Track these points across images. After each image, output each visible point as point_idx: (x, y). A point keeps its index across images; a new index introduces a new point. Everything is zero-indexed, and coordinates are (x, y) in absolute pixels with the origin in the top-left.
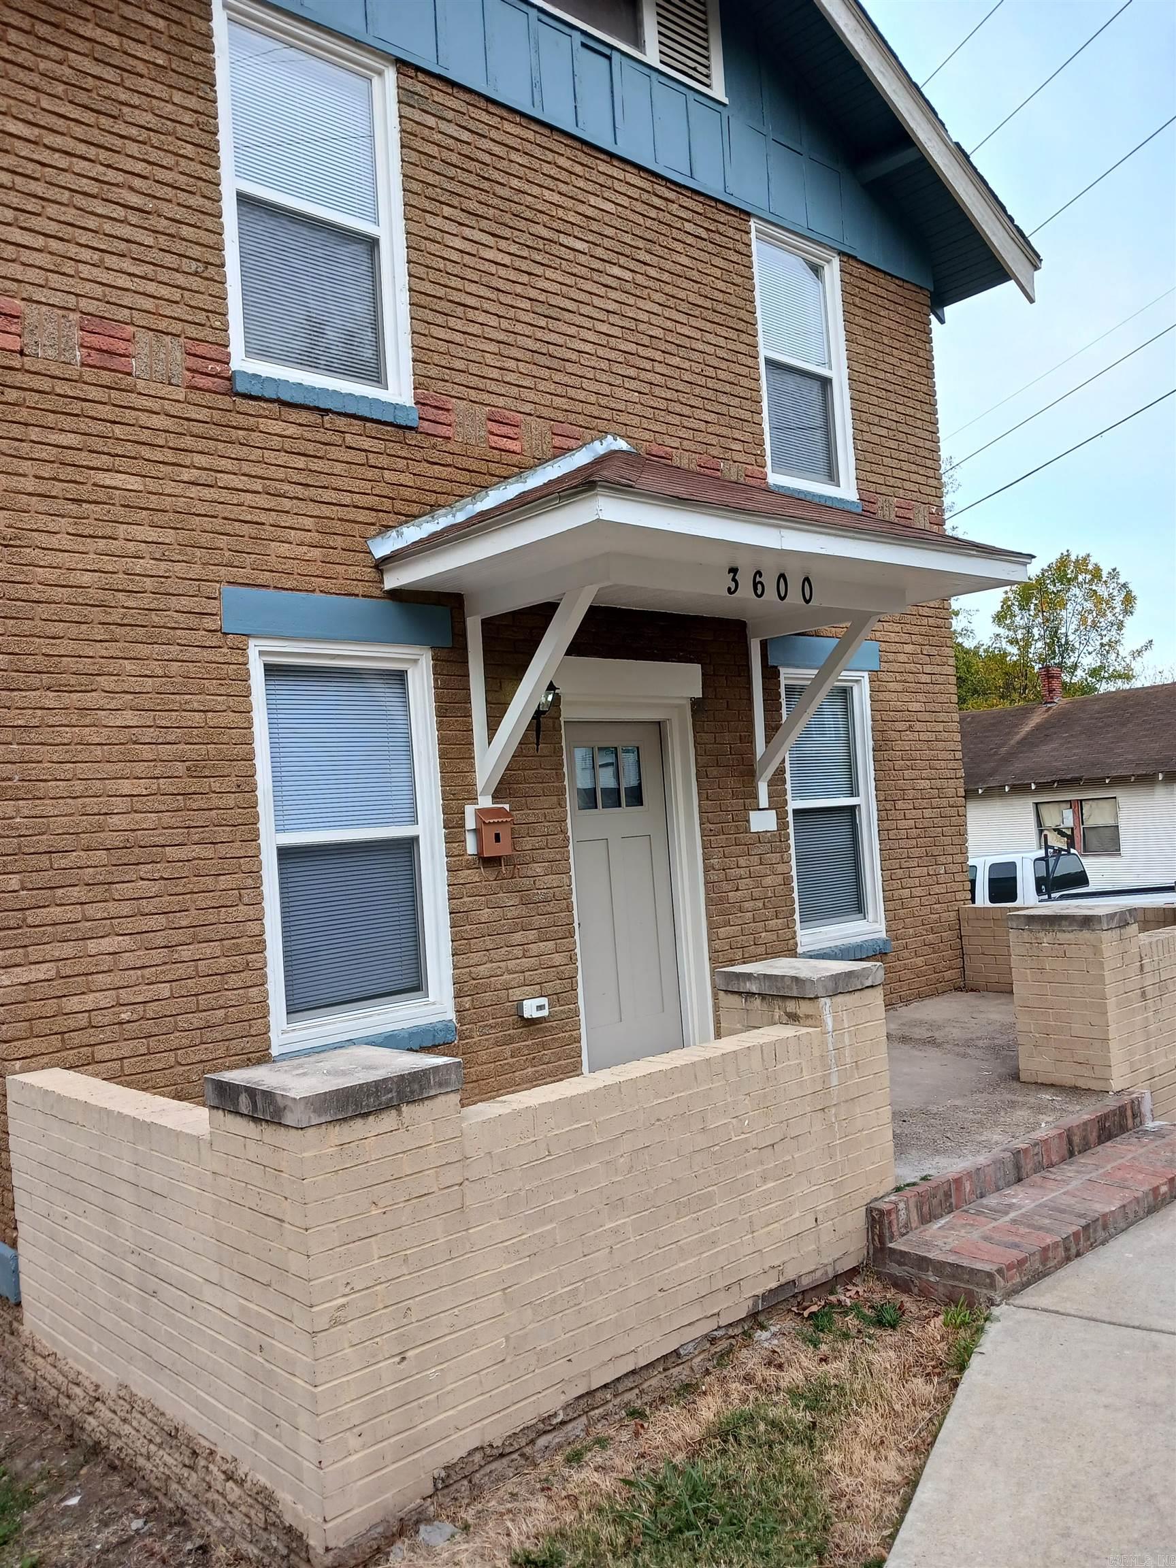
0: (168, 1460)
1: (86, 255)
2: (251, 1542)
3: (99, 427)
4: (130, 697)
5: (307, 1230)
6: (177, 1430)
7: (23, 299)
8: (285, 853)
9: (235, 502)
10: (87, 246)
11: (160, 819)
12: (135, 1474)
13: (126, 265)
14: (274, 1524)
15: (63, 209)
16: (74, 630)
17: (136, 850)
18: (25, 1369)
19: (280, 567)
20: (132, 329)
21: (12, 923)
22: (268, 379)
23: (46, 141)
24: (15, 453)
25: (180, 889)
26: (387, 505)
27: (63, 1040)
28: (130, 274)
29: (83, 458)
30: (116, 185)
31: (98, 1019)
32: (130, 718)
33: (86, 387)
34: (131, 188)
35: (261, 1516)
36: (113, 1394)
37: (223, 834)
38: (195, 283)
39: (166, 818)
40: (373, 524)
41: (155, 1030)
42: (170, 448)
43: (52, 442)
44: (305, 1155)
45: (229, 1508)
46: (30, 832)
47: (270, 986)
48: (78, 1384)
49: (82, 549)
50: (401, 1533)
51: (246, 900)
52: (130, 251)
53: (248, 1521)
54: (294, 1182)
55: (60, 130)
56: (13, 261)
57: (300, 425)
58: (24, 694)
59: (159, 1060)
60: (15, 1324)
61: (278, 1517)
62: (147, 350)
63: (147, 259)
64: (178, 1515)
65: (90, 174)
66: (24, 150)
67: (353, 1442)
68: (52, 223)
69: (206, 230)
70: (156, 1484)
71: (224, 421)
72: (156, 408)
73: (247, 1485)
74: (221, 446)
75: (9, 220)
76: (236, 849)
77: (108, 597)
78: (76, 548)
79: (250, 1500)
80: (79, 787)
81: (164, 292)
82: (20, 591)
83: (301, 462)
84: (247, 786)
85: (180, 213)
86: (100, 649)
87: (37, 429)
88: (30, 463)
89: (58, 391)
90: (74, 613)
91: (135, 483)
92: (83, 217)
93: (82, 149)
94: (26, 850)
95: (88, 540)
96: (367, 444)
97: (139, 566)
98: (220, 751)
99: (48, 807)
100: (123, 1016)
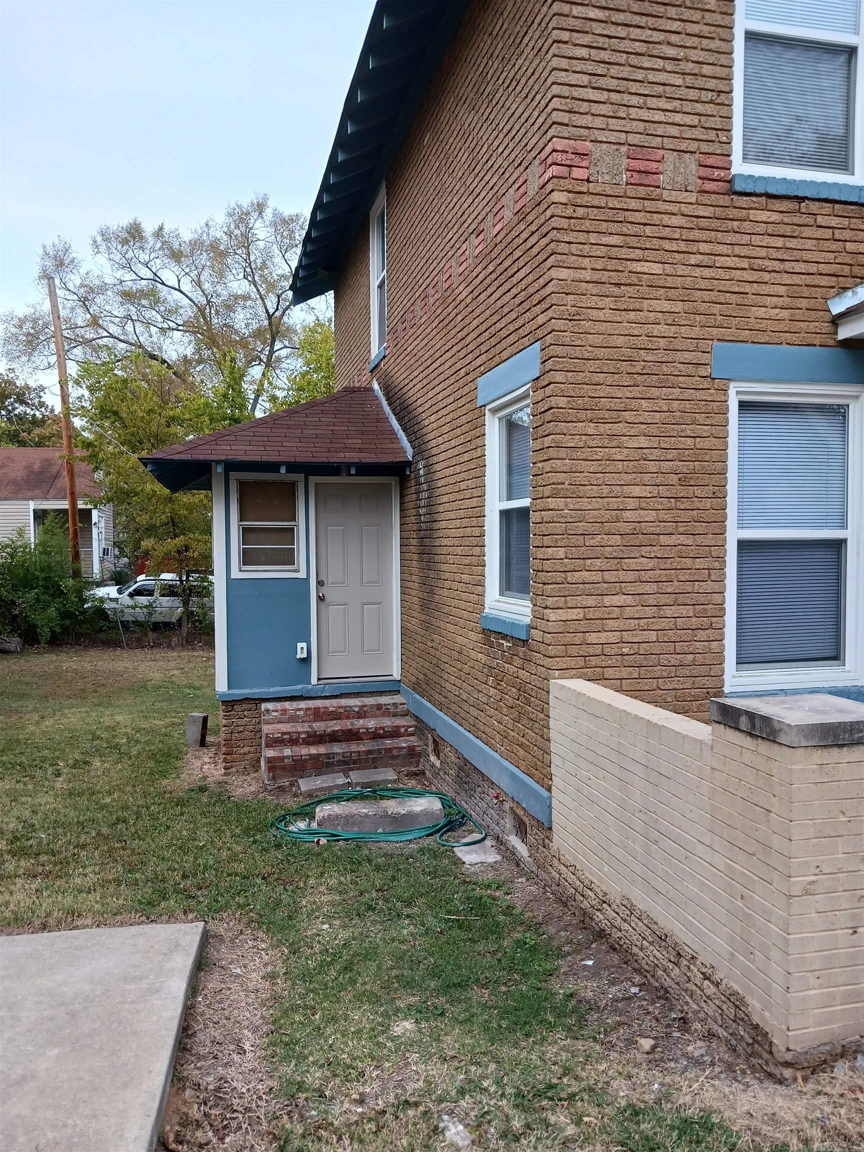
0: (656, 954)
1: (635, 100)
2: (721, 1026)
3: (633, 229)
4: (644, 426)
5: (791, 821)
6: (666, 936)
7: (591, 141)
8: (743, 545)
9: (727, 278)
10: (636, 94)
11: (658, 515)
12: (630, 957)
13: (663, 104)
14: (742, 1019)
15: (621, 68)
16: (610, 379)
17: (640, 536)
18: (552, 871)
19: (757, 327)
20: (662, 152)
21: (559, 580)
22: (760, 178)
23: (613, 19)
24: (580, 253)
25: (667, 566)
26: (846, 270)
27: (585, 661)
28: (663, 110)
29: (624, 253)
30: (659, 43)
31: (607, 650)
32: (643, 442)
33: (628, 200)
34: (669, 44)
35: (733, 1011)
36: (618, 901)
37: (700, 528)
38: (710, 109)
39: (662, 515)
40: (833, 287)
41: (645, 663)
42: (683, 240)
43: (604, 243)
44: (794, 767)
45: (704, 998)
46: (573, 520)
47: (726, 642)
48: (591, 890)
49: (619, 319)
50: (842, 1055)
51: (713, 578)
52: (665, 92)
53: (720, 1011)
54: (782, 785)
55: (623, 8)
56: (586, 114)
57: (782, 212)
58: (575, 424)
59: (646, 684)
60: (547, 841)
61: (747, 1016)
62: (671, 167)
63: (677, 96)
64: (662, 992)
65: (642, 38)
66: (598, 28)
67: (813, 981)
68: (614, 80)
69: (721, 66)
70: (646, 967)
71: (723, 215)
72: (675, 210)
73: (721, 987)
74: (720, 235)
75: (586, 83)
76: (709, 540)
77: (634, 354)
78: (615, 319)
79: (723, 998)
80: (606, 490)
81: (688, 120)
82: (577, 352)
83: (779, 242)
84: (720, 494)
85: (702, 56)
86: (627, 392)
87: (595, 235)
88: (588, 259)
89: (610, 205)
90: (611, 367)
91: (657, 268)
92: (634, 72)
93: (637, 20)
94: (570, 532)
95: (623, 313)
96: (834, 222)
97: (657, 330)
98: (703, 467)
99: (585, 503)
100: (624, 650)
